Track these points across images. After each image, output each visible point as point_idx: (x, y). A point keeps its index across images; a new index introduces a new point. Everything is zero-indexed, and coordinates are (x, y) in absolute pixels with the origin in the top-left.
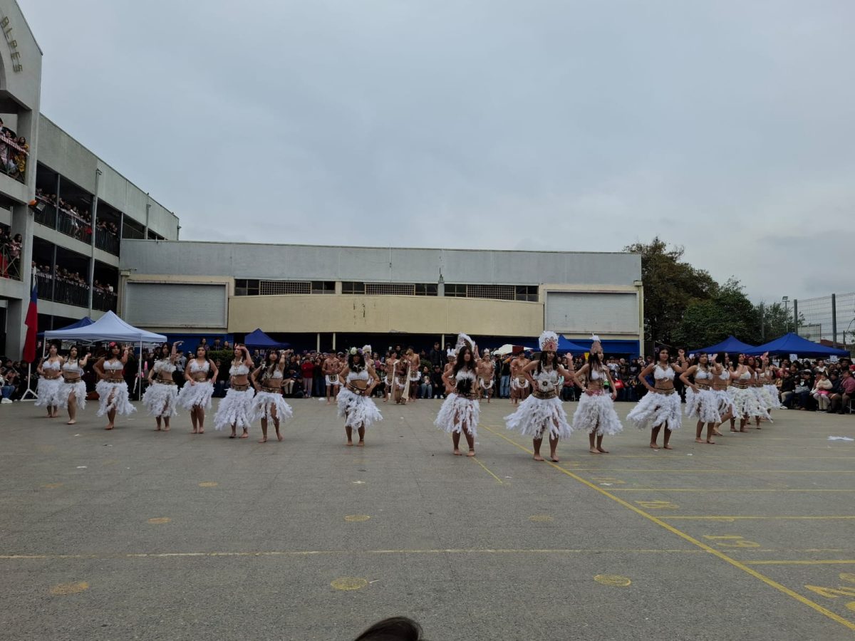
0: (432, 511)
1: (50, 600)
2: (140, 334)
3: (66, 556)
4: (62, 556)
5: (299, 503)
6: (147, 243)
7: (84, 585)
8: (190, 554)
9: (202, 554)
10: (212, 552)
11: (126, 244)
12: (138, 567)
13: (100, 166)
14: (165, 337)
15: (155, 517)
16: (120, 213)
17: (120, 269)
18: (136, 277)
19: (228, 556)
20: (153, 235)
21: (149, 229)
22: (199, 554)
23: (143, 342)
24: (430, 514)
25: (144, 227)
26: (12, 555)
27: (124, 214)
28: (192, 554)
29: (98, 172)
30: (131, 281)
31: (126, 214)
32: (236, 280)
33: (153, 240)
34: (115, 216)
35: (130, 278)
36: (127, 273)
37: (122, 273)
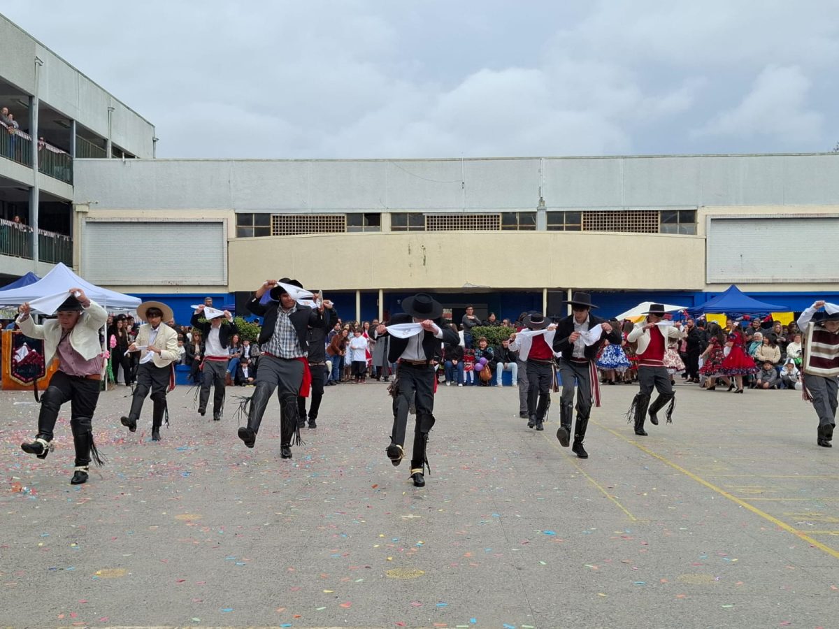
0: (522, 564)
2: (104, 296)
5: (319, 547)
6: (110, 163)
11: (82, 166)
13: (40, 53)
14: (138, 300)
15: (106, 567)
16: (71, 121)
17: (74, 203)
18: (96, 214)
20: (118, 152)
21: (113, 143)
23: (108, 307)
24: (520, 569)
25: (105, 141)
27: (77, 122)
29: (37, 61)
30: (91, 220)
31: (80, 122)
32: (238, 214)
33: (120, 159)
34: (65, 126)
35: (89, 215)
36: (85, 209)
37: (78, 208)
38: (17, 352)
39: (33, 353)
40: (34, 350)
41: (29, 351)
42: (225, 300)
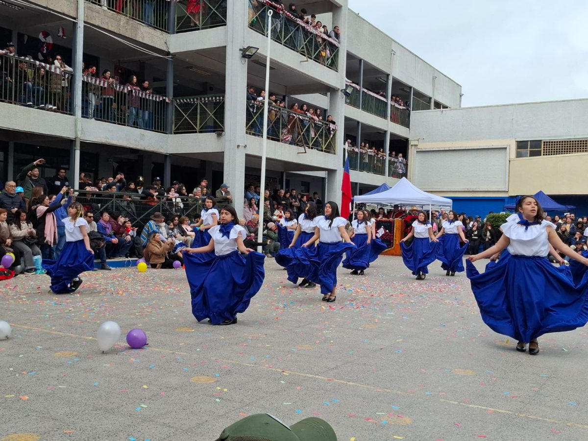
1: (382, 427)
2: (430, 198)
3: (389, 391)
4: (386, 390)
6: (433, 112)
7: (408, 420)
8: (498, 410)
9: (511, 413)
10: (520, 412)
11: (416, 116)
12: (451, 413)
13: (394, 47)
14: (450, 201)
15: (460, 368)
16: (410, 88)
17: (410, 139)
18: (423, 146)
19: (537, 420)
20: (438, 105)
21: (434, 99)
22: (506, 412)
23: (432, 205)
25: (430, 98)
26: (349, 382)
27: (414, 88)
28: (501, 411)
29: (393, 52)
30: (420, 150)
31: (415, 88)
32: (517, 142)
33: (439, 110)
34: (406, 91)
35: (418, 147)
36: (416, 143)
37: (412, 143)
38: (378, 231)
39: (387, 232)
40: (387, 231)
41: (385, 231)
42: (506, 201)
